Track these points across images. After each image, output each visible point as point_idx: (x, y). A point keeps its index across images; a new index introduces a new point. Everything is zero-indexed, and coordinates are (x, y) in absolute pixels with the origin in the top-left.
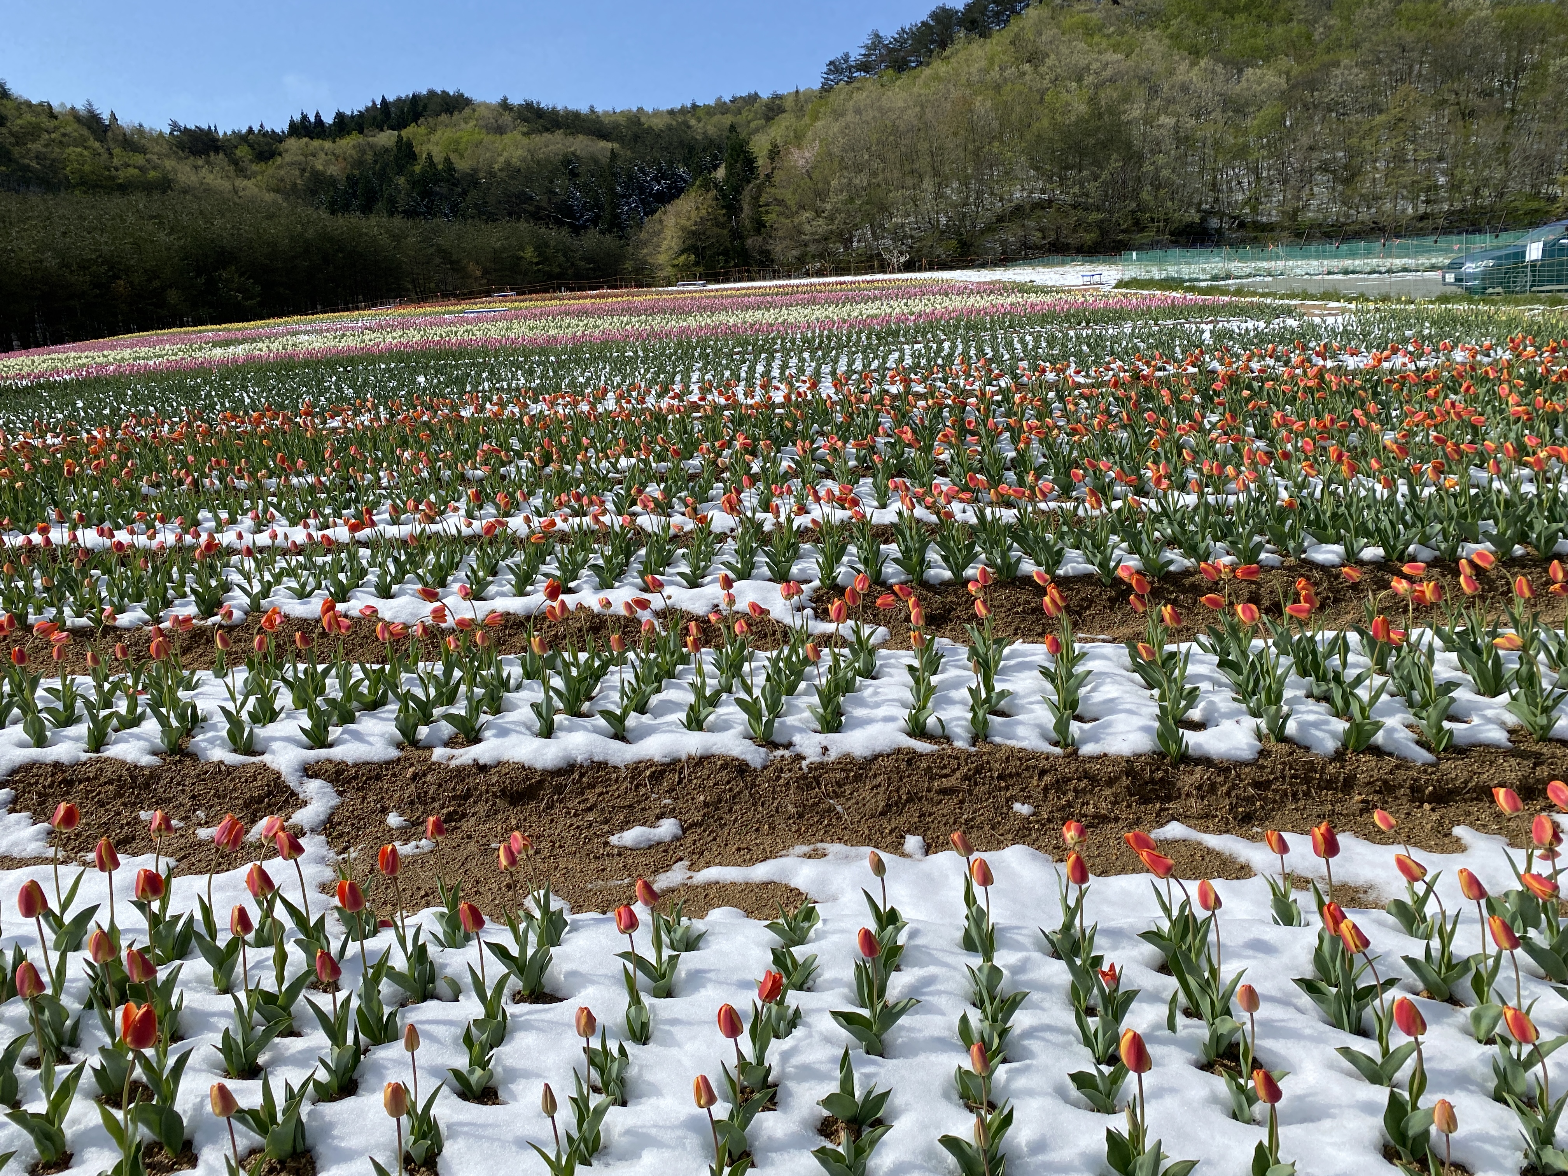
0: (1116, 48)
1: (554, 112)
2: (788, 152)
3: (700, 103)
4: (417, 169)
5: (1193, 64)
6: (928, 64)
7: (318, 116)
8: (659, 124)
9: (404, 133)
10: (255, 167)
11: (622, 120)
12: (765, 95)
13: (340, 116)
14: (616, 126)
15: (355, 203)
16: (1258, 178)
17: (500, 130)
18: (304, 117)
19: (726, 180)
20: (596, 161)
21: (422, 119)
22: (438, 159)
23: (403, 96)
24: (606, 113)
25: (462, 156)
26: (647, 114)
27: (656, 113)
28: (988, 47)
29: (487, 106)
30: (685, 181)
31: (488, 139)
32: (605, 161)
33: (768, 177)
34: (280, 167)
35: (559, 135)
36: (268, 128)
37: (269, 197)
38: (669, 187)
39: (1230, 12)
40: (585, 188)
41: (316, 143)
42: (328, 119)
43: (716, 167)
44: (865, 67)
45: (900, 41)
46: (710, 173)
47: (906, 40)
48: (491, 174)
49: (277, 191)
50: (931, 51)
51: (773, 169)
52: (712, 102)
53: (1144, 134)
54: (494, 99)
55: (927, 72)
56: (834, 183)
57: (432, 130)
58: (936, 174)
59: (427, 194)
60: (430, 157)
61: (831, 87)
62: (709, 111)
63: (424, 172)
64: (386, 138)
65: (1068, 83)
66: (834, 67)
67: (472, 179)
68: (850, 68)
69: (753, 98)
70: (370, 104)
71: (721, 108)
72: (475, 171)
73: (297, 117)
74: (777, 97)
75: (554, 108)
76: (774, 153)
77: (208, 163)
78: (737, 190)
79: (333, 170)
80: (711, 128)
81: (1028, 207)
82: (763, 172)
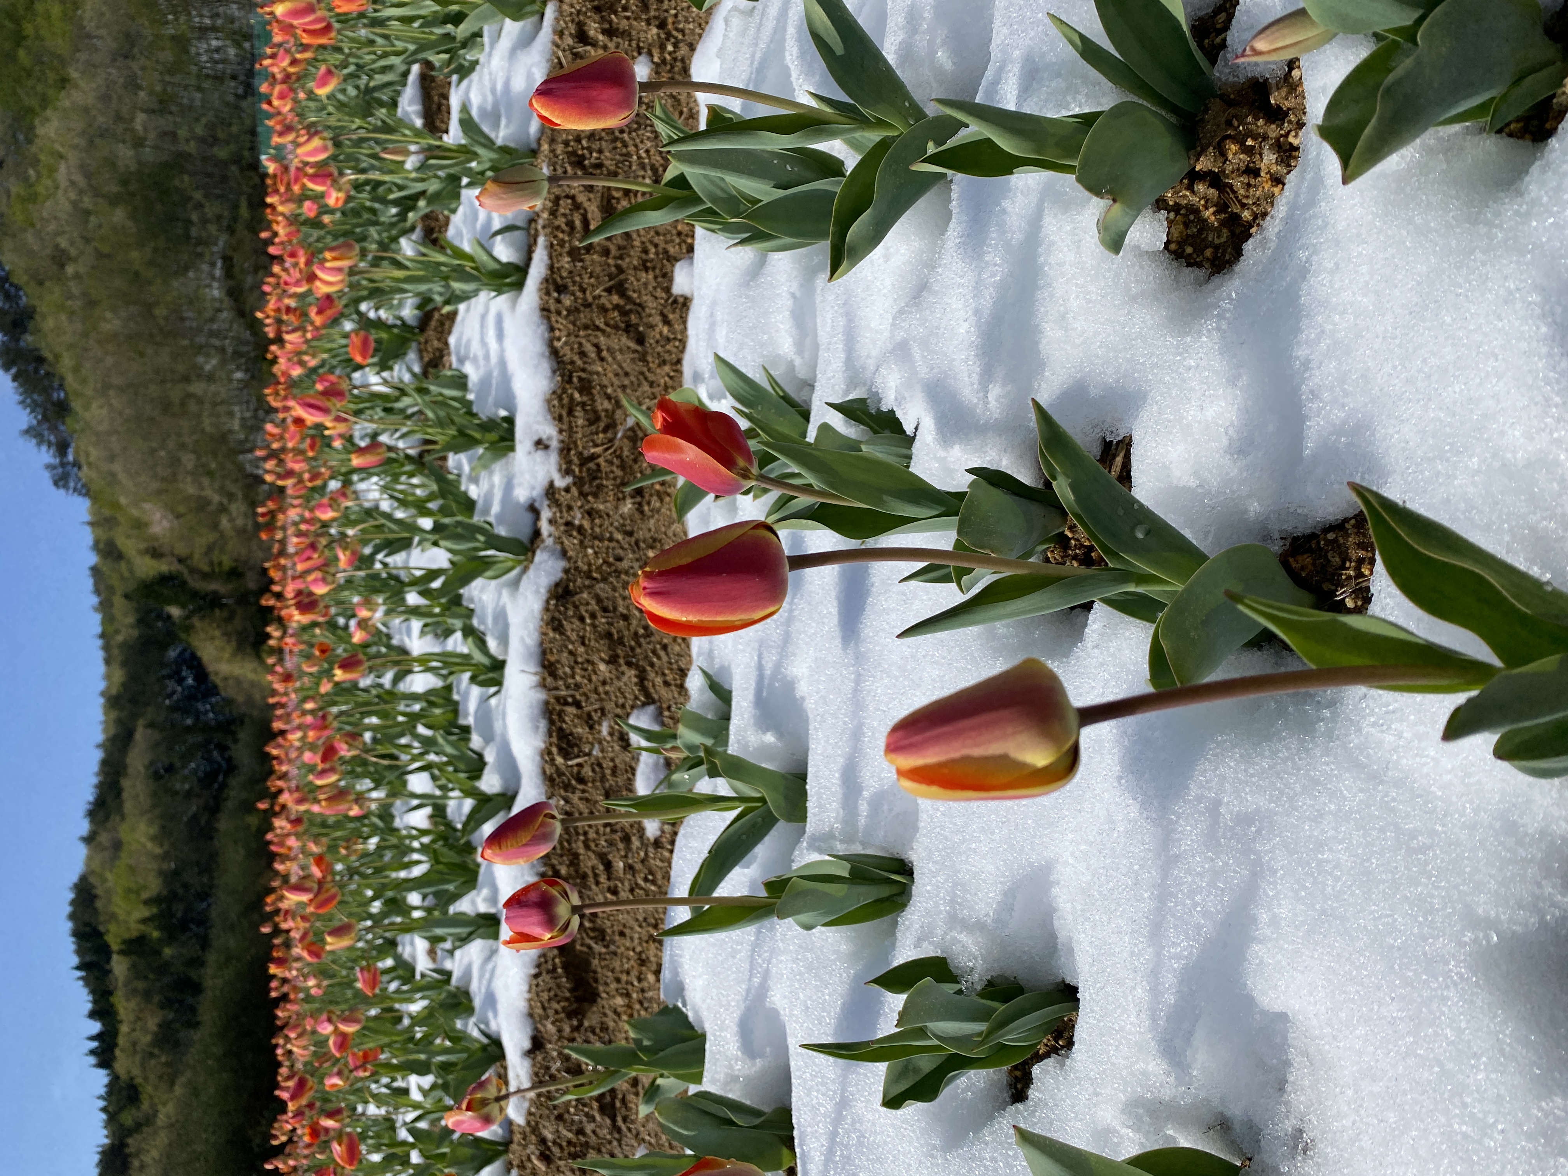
0: (52, 170)
1: (100, 786)
2: (155, 538)
3: (99, 630)
4: (156, 934)
5: (76, 86)
6: (62, 378)
7: (92, 1038)
8: (119, 675)
9: (115, 947)
10: (145, 1106)
11: (114, 715)
12: (93, 559)
13: (93, 1015)
14: (119, 722)
15: (190, 1000)
16: (214, 29)
17: (117, 845)
18: (93, 1052)
19: (183, 606)
20: (157, 744)
21: (101, 928)
22: (146, 912)
23: (73, 947)
24: (105, 730)
25: (145, 887)
26: (108, 688)
27: (108, 677)
28: (44, 309)
29: (90, 859)
30: (184, 650)
31: (125, 859)
32: (157, 735)
33: (180, 560)
34: (146, 1079)
35: (126, 783)
36: (102, 1091)
37: (178, 1090)
38: (190, 667)
39: (19, 39)
40: (185, 758)
41: (121, 1040)
42: (96, 1027)
43: (169, 617)
44: (62, 448)
45: (34, 407)
46: (174, 624)
47: (34, 401)
48: (165, 857)
49: (172, 1083)
50: (48, 374)
51: (173, 555)
52: (97, 618)
53: (155, 147)
54: (82, 851)
55: (70, 380)
56: (191, 490)
57: (113, 916)
58: (186, 379)
59: (184, 926)
60: (144, 921)
61: (84, 486)
62: (108, 619)
63: (159, 928)
64: (119, 966)
65: (91, 226)
66: (61, 481)
67: (171, 877)
68: (63, 465)
69: (95, 571)
70: (81, 983)
71: (105, 607)
72: (161, 873)
73: (92, 1060)
74: (96, 547)
75: (96, 787)
76: (155, 553)
77: (137, 1155)
78: (195, 595)
79: (152, 1023)
80: (127, 619)
81: (231, 283)
82: (176, 567)
